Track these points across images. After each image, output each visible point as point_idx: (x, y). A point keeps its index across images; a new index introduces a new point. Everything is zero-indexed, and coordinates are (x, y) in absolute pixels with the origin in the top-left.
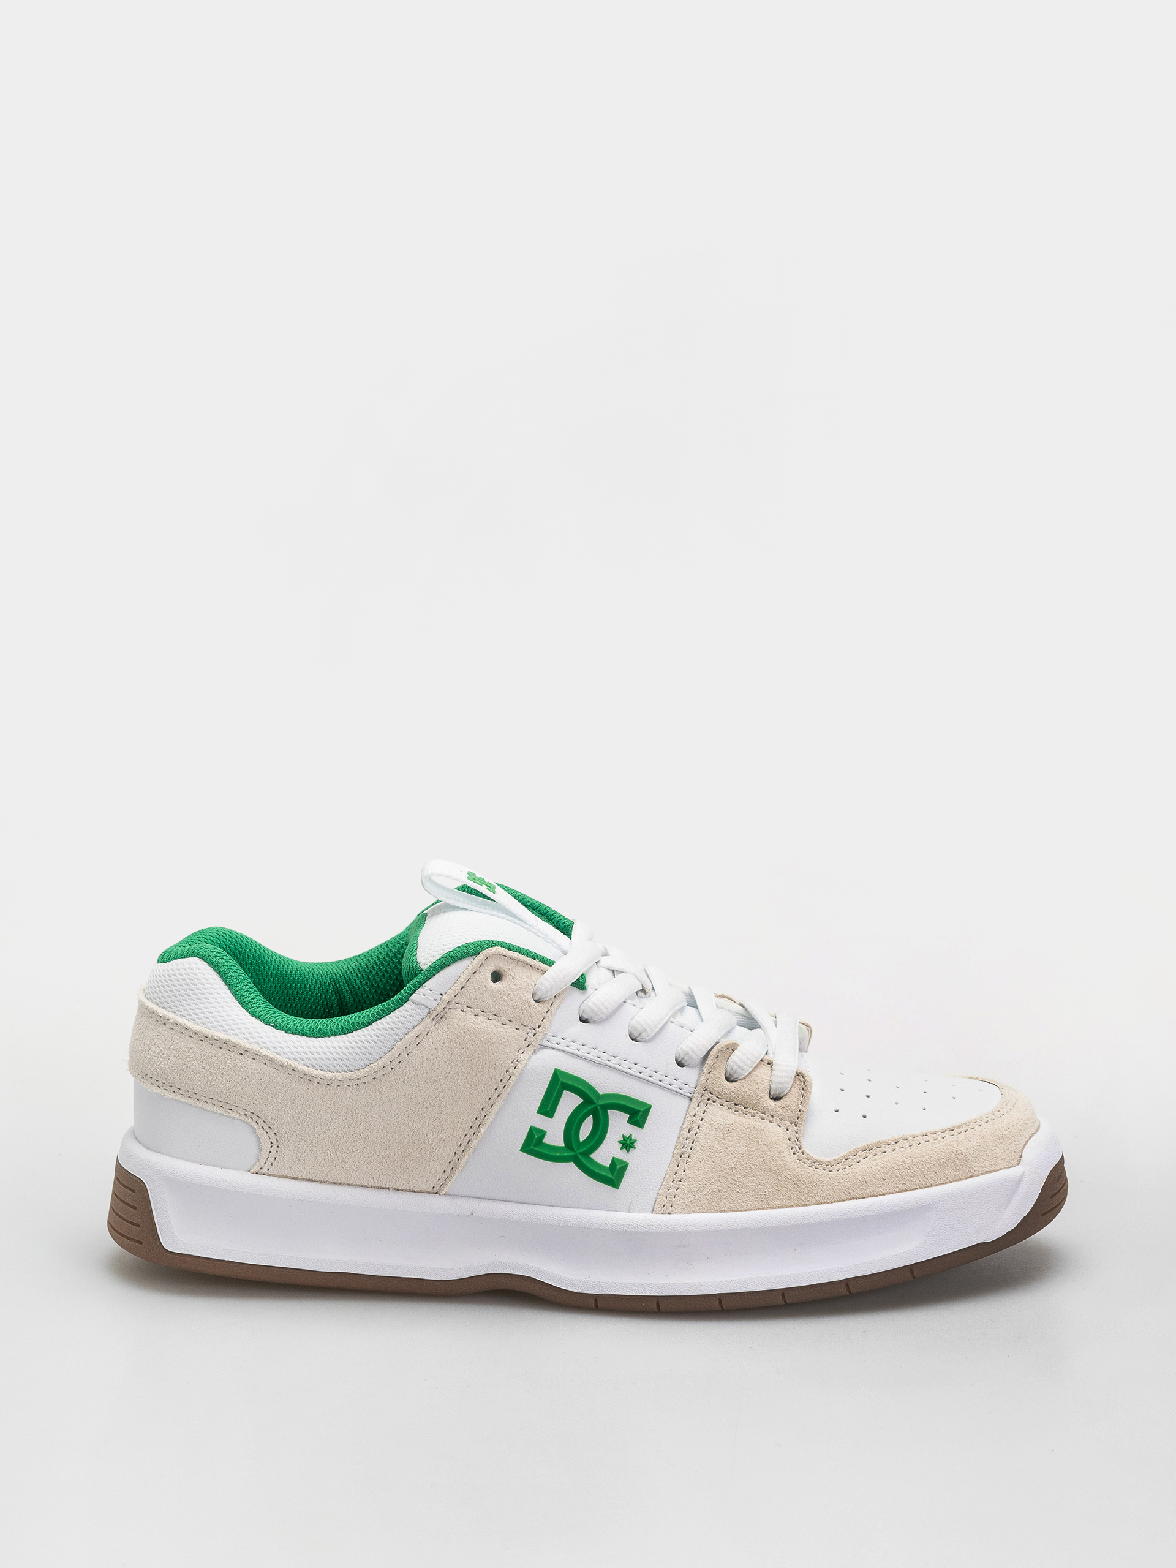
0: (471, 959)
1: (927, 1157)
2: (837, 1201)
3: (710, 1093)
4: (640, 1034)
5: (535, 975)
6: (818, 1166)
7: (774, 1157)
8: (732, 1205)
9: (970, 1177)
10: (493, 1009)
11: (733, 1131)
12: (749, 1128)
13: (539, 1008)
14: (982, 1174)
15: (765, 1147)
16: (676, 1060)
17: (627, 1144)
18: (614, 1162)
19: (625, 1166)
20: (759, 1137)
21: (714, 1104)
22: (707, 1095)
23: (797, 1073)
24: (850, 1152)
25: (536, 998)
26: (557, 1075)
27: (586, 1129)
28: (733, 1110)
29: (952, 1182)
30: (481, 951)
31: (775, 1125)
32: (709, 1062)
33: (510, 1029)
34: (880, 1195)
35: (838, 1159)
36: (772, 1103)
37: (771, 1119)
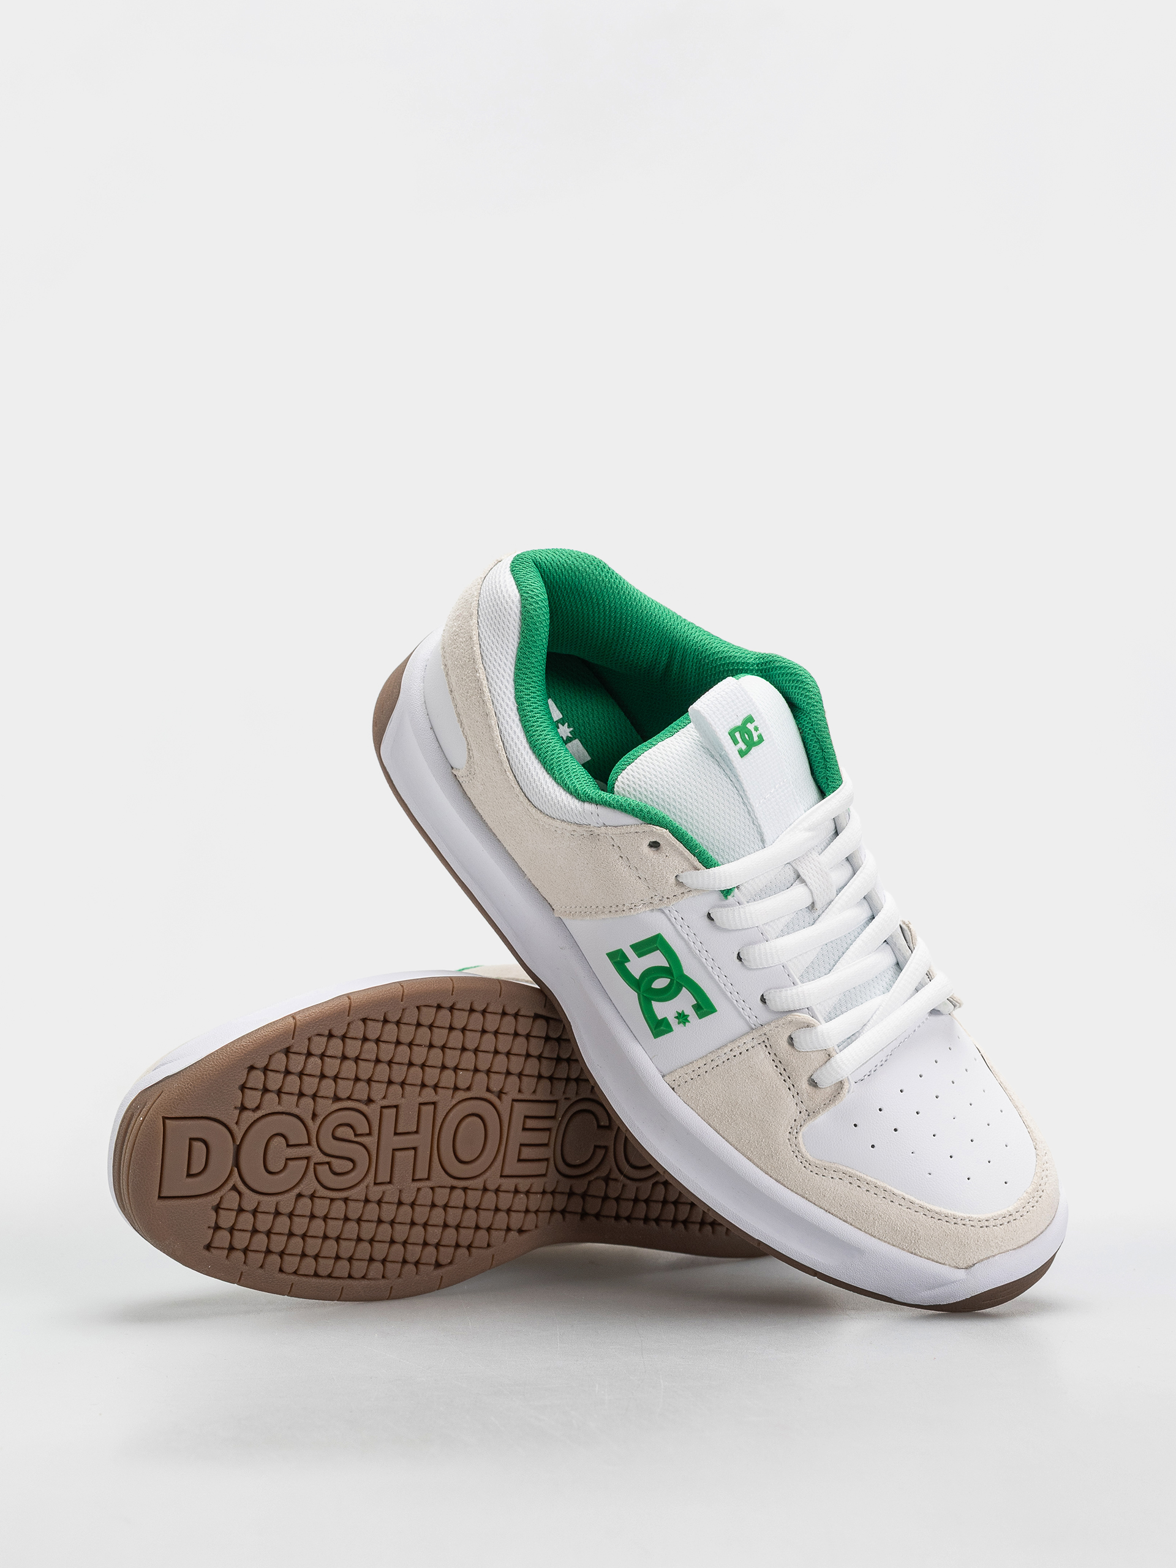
0: (639, 821)
1: (888, 1215)
2: (792, 1191)
3: (768, 1039)
4: (745, 959)
6: (798, 1156)
7: (773, 1122)
10: (636, 863)
11: (760, 1079)
12: (773, 1086)
13: (675, 887)
15: (773, 1110)
16: (763, 995)
17: (682, 1018)
18: (665, 1020)
19: (669, 1029)
20: (775, 1100)
21: (764, 1048)
22: (765, 1038)
23: (840, 1083)
24: (831, 1166)
25: (678, 880)
26: (658, 937)
27: (661, 983)
28: (774, 1064)
30: (650, 823)
31: (794, 1102)
33: (641, 884)
35: (818, 1164)
36: (804, 1085)
37: (795, 1095)
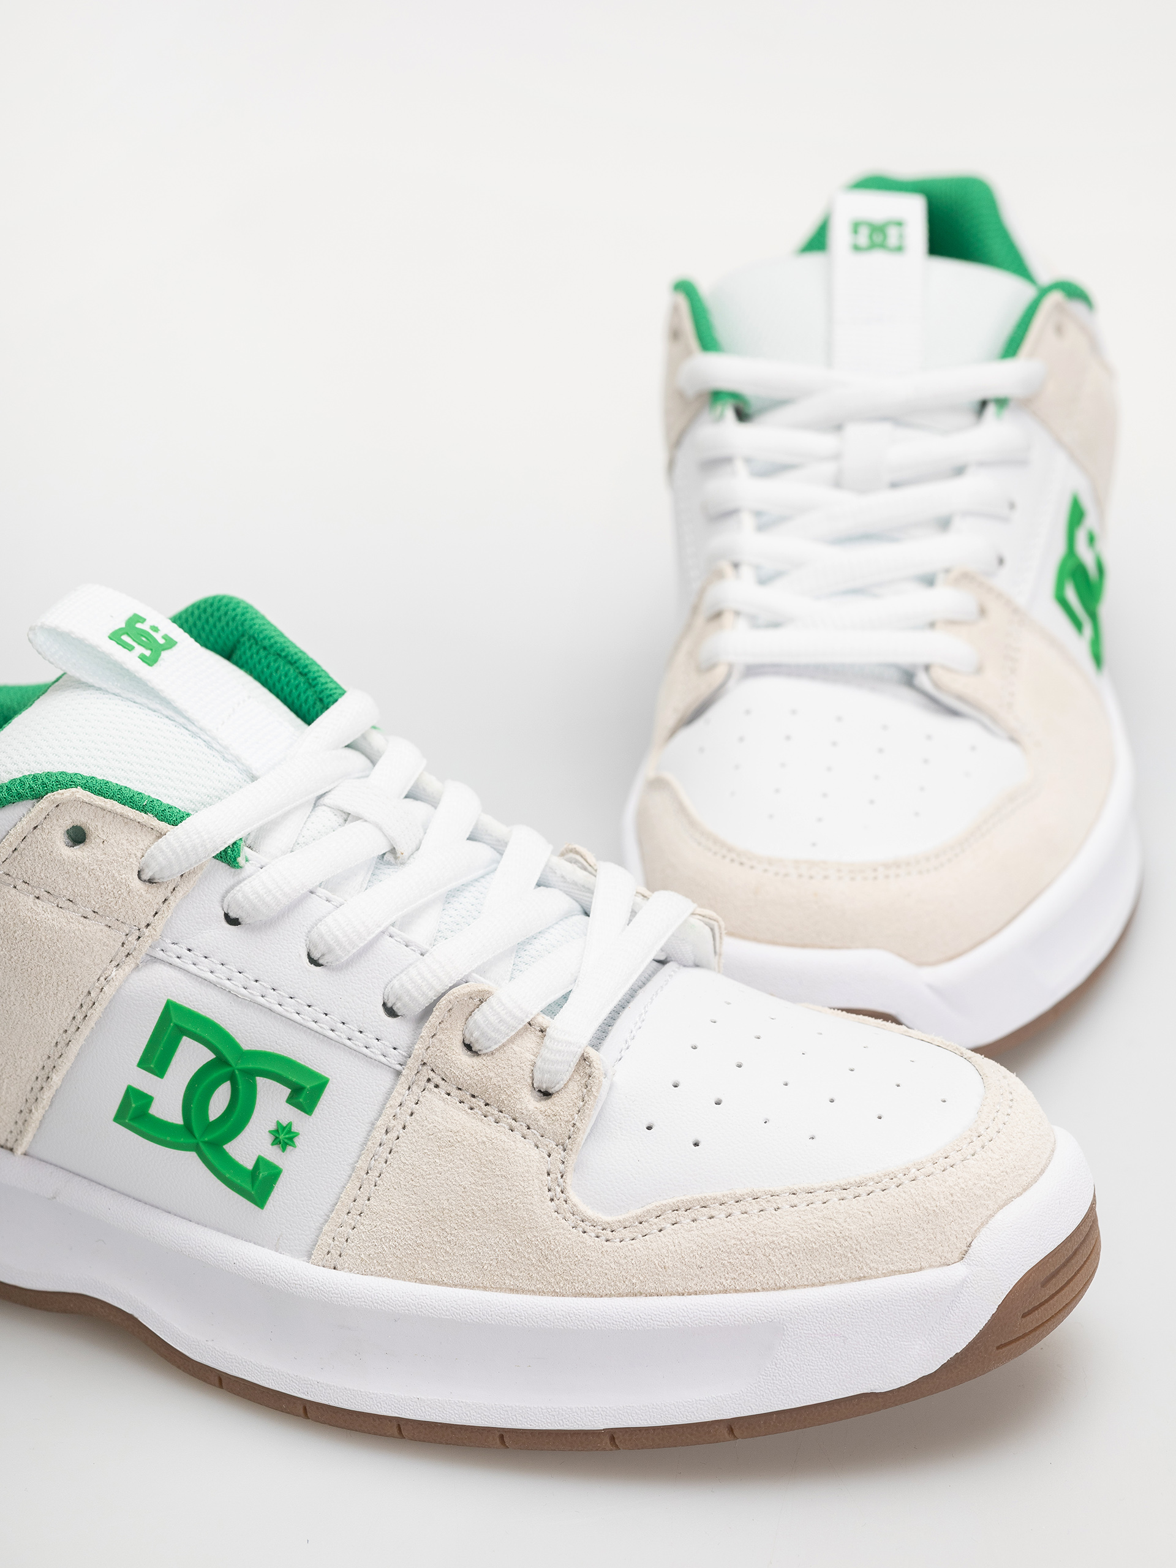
0: (28, 804)
1: (784, 1236)
2: (611, 1296)
3: (432, 1070)
4: (323, 955)
5: (144, 839)
6: (587, 1229)
7: (516, 1201)
8: (434, 1273)
9: (860, 1279)
10: (65, 891)
11: (457, 1145)
12: (484, 1143)
13: (148, 896)
14: (885, 1275)
15: (504, 1181)
16: (384, 1005)
17: (283, 1137)
18: (260, 1162)
19: (274, 1174)
20: (498, 1162)
21: (436, 1090)
22: (426, 1073)
23: (583, 1055)
24: (648, 1211)
25: (145, 877)
26: (170, 1011)
27: (219, 1102)
28: (466, 1106)
29: (824, 1284)
30: (47, 793)
31: (529, 1144)
32: (433, 1019)
33: (95, 927)
34: (690, 1294)
35: (625, 1220)
36: (531, 1103)
37: (526, 1131)
